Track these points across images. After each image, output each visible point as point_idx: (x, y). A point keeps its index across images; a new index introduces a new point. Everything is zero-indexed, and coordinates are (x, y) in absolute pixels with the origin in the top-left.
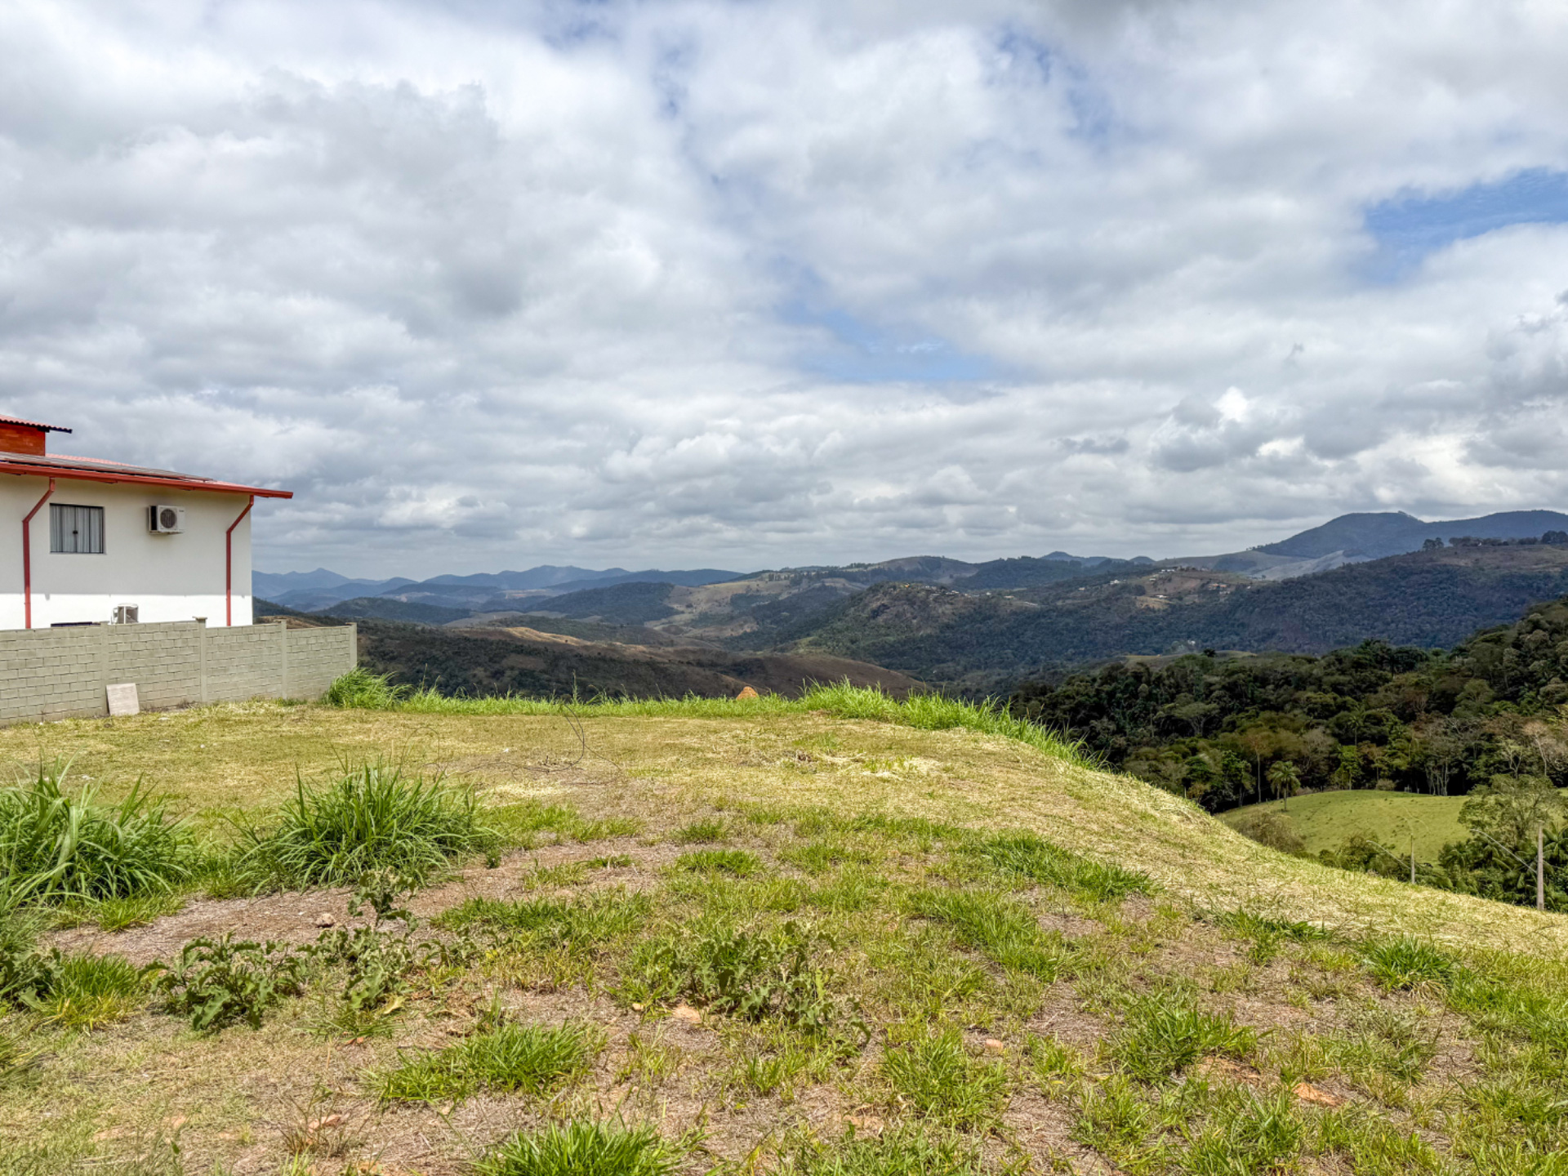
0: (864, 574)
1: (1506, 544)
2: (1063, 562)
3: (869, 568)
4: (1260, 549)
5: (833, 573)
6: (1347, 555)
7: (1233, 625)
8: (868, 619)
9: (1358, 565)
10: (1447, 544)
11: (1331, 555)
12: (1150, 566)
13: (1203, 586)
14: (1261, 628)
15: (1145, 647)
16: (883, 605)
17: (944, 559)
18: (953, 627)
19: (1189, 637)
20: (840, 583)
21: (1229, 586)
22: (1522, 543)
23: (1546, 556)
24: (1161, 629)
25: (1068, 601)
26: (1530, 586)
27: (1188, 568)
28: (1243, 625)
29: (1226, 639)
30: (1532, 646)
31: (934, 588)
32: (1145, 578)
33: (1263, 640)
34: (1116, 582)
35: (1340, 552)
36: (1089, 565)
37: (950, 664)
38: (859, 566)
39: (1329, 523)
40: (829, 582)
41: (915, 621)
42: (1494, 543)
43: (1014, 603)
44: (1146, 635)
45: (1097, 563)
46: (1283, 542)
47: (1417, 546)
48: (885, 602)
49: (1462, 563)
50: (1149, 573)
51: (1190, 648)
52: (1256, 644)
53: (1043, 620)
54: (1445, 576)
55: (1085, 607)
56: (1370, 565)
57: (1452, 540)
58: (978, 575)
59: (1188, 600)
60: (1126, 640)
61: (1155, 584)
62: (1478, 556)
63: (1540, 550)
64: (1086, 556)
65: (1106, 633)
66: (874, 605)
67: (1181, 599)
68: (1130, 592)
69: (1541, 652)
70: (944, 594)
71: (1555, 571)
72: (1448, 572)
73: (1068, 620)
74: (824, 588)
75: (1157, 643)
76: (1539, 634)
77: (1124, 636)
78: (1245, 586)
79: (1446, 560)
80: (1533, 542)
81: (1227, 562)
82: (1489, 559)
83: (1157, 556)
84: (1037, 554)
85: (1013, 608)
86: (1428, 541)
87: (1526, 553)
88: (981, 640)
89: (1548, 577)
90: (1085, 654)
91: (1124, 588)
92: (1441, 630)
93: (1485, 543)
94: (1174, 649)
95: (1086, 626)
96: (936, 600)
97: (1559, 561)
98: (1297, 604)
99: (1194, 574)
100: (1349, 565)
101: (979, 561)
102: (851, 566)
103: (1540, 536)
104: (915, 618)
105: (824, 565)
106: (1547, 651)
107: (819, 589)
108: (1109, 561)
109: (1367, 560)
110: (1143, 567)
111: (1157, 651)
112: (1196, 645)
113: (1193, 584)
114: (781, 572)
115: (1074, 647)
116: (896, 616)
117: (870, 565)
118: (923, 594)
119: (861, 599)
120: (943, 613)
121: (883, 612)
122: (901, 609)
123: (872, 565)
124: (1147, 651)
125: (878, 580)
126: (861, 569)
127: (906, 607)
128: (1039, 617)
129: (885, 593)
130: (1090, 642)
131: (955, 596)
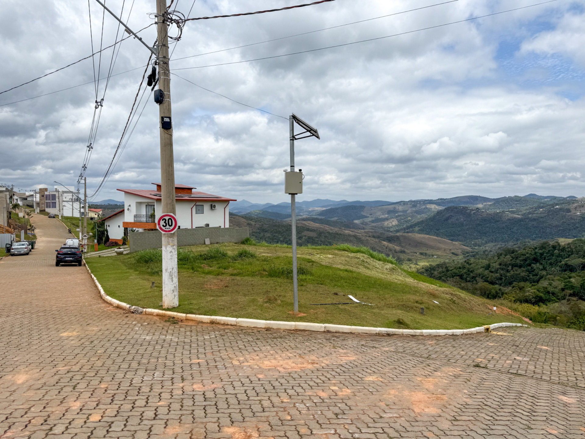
0: (444, 203)
2: (534, 198)
3: (446, 200)
5: (431, 202)
8: (444, 221)
12: (574, 200)
16: (451, 215)
17: (479, 197)
18: (481, 225)
20: (433, 206)
24: (577, 227)
25: (534, 215)
31: (474, 209)
32: (571, 205)
34: (557, 207)
36: (545, 200)
37: (480, 240)
38: (442, 199)
40: (428, 206)
41: (465, 222)
43: (509, 215)
44: (570, 230)
45: (550, 199)
50: (574, 203)
53: (522, 223)
55: (542, 218)
58: (494, 203)
60: (560, 232)
61: (576, 208)
64: (545, 195)
65: (551, 228)
66: (447, 215)
68: (563, 211)
70: (478, 211)
73: (533, 223)
74: (426, 208)
75: (575, 233)
77: (559, 230)
84: (522, 195)
85: (509, 218)
88: (494, 230)
90: (540, 237)
91: (560, 209)
95: (542, 225)
96: (474, 214)
101: (495, 198)
102: (438, 200)
104: (465, 221)
105: (427, 199)
107: (424, 209)
108: (554, 198)
110: (571, 200)
114: (408, 202)
115: (536, 234)
116: (457, 220)
117: (446, 199)
118: (468, 211)
119: (442, 213)
120: (477, 219)
121: (451, 218)
122: (459, 217)
123: (448, 199)
124: (570, 237)
125: (450, 205)
126: (443, 201)
127: (461, 216)
128: (520, 221)
129: (452, 210)
130: (543, 232)
131: (483, 212)
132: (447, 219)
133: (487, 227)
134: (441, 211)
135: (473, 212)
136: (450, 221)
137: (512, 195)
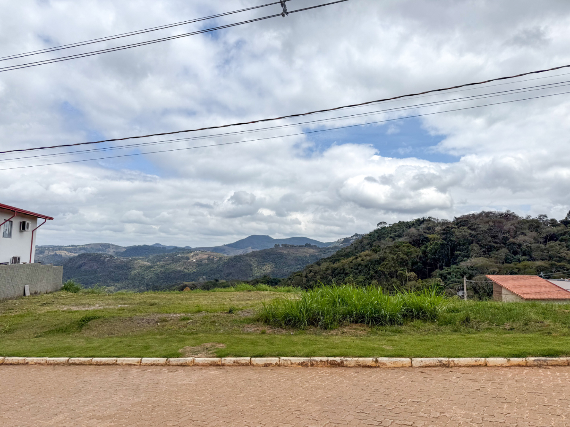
0: (75, 249)
1: (296, 247)
2: (160, 247)
3: (78, 247)
4: (227, 245)
5: (60, 248)
6: (252, 248)
7: (218, 271)
8: (77, 268)
9: (256, 251)
10: (281, 246)
11: (248, 248)
12: (191, 250)
13: (209, 257)
14: (227, 272)
15: (189, 279)
16: (84, 263)
17: (111, 245)
18: (114, 272)
19: (204, 275)
20: (63, 253)
21: (217, 257)
22: (300, 246)
23: (306, 250)
24: (194, 272)
25: (161, 262)
26: (302, 259)
27: (204, 250)
28: (221, 271)
29: (216, 276)
30: (310, 277)
31: (108, 256)
32: (189, 254)
33: (227, 276)
34: (179, 255)
35: (250, 247)
36: (169, 249)
37: (113, 287)
38: (73, 246)
39: (247, 238)
40: (58, 252)
41: (98, 269)
42: (293, 246)
43: (140, 263)
44: (189, 275)
45: (172, 248)
46: (233, 243)
47: (273, 246)
48: (85, 261)
49: (284, 252)
50: (191, 252)
51: (204, 279)
52: (225, 277)
53: (152, 269)
54: (280, 256)
55: (168, 264)
56: (260, 252)
57: (282, 245)
58: (126, 251)
59: (204, 262)
60: (182, 276)
61: (193, 256)
62: (289, 250)
63: (304, 249)
64: (168, 245)
65: (175, 274)
66: (80, 263)
67: (201, 262)
68: (184, 259)
69: (312, 279)
70: (112, 258)
71: (308, 255)
72: (281, 254)
73: (161, 269)
74: (56, 254)
75: (193, 277)
76: (312, 274)
78: (222, 257)
79: (280, 251)
80: (302, 246)
81: (216, 249)
82: (292, 251)
83: (193, 246)
84: (150, 244)
85: (140, 265)
86: (276, 245)
87: (301, 250)
88: (126, 277)
89: (306, 257)
90: (167, 282)
91: (182, 257)
92: (279, 273)
93: (290, 246)
94: (198, 279)
95: (168, 271)
96: (108, 261)
97: (309, 252)
98: (239, 264)
99: (206, 253)
100: (254, 252)
101: (126, 246)
102: (69, 246)
103: (304, 245)
104: (98, 268)
105: (57, 245)
106: (314, 279)
107: (53, 255)
108: (176, 248)
109: (259, 250)
110: (188, 250)
111: (193, 280)
112: (206, 278)
113: (205, 256)
115: (163, 279)
116: (90, 267)
117: (78, 246)
118: (102, 258)
119: (74, 260)
120: (111, 266)
121: (84, 266)
122: (92, 265)
123: (79, 246)
124: (189, 280)
125: (82, 252)
126: (74, 247)
127: (95, 264)
128: (150, 268)
129: (86, 258)
130: (169, 277)
131: (116, 259)
132: (80, 266)
133: (120, 274)
134: (74, 257)
135: (106, 259)
136: (83, 269)
137: (141, 244)
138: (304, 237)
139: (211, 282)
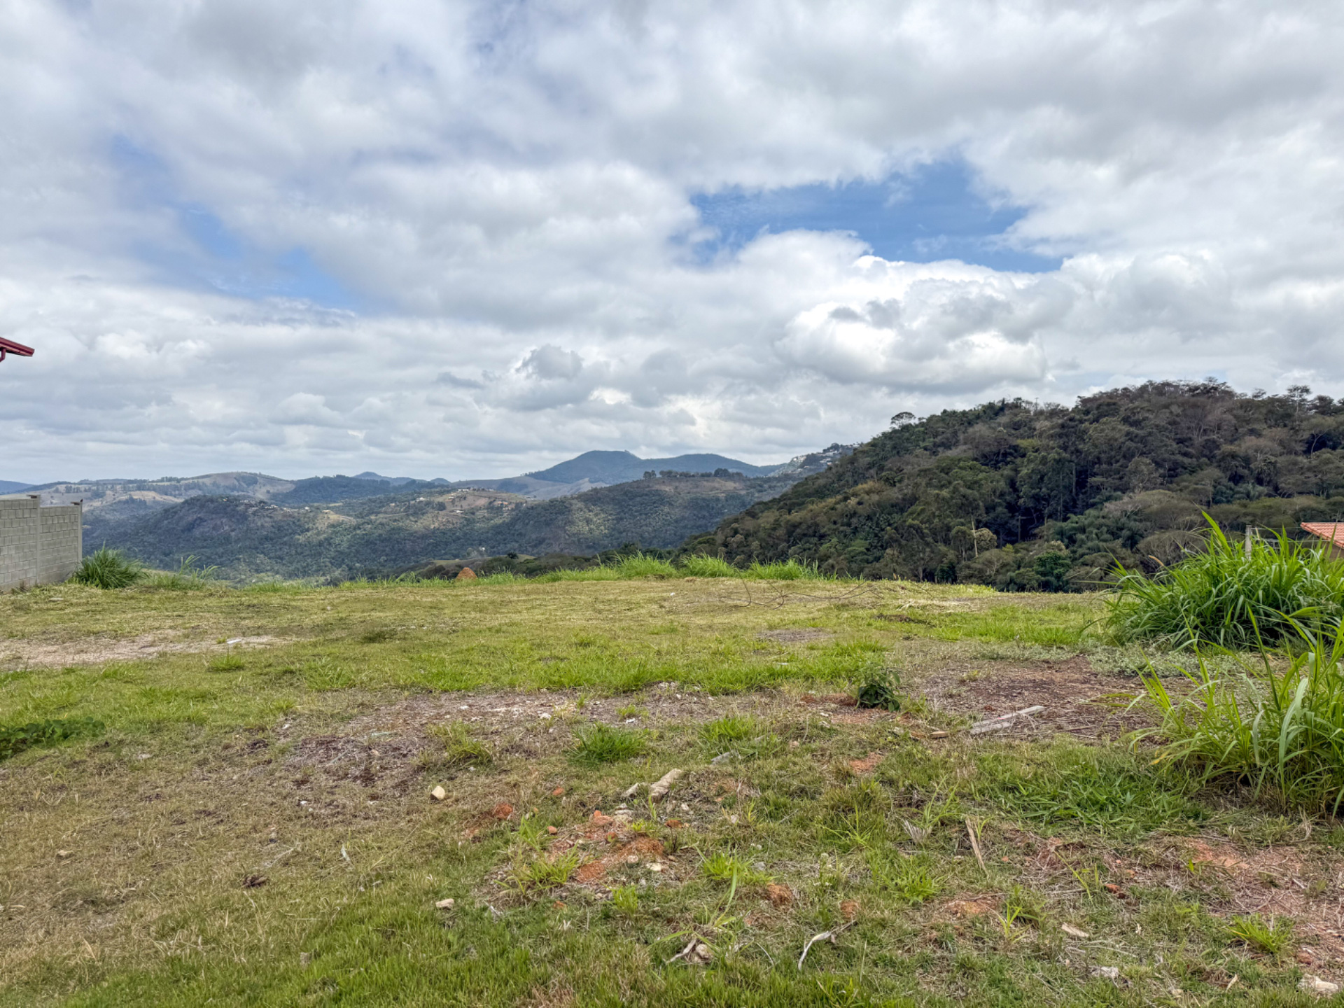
0: (176, 488)
1: (693, 476)
2: (374, 481)
3: (182, 482)
4: (531, 475)
5: (141, 485)
6: (591, 482)
7: (513, 535)
8: (183, 531)
9: (601, 489)
10: (658, 476)
11: (581, 481)
12: (447, 486)
13: (491, 503)
14: (534, 536)
15: (445, 554)
16: (200, 518)
17: (261, 476)
18: (272, 539)
19: (480, 545)
20: (149, 496)
21: (510, 503)
22: (703, 476)
23: (717, 485)
24: (459, 538)
25: (381, 516)
26: (708, 506)
27: (480, 487)
28: (521, 534)
29: (508, 546)
30: (735, 546)
31: (253, 503)
32: (444, 497)
33: (536, 546)
34: (421, 499)
35: (587, 479)
36: (396, 484)
38: (170, 480)
39: (579, 457)
40: (137, 495)
41: (233, 533)
42: (686, 476)
43: (331, 517)
44: (446, 544)
45: (404, 483)
46: (547, 471)
47: (640, 476)
48: (201, 515)
49: (667, 489)
50: (448, 492)
51: (481, 553)
52: (530, 549)
53: (358, 532)
54: (657, 498)
55: (395, 520)
56: (610, 489)
57: (662, 473)
58: (295, 491)
59: (479, 514)
60: (430, 547)
61: (453, 501)
62: (677, 484)
63: (713, 481)
64: (394, 476)
65: (413, 542)
66: (191, 518)
67: (473, 513)
68: (433, 508)
69: (741, 549)
70: (263, 508)
71: (722, 496)
72: (659, 495)
73: (380, 532)
74: (132, 500)
75: (455, 549)
76: (739, 537)
77: (429, 544)
78: (522, 503)
79: (657, 487)
80: (709, 475)
81: (506, 485)
82: (684, 486)
83: (452, 479)
84: (350, 473)
85: (331, 521)
86: (646, 473)
87: (705, 483)
88: (299, 550)
89: (718, 500)
90: (395, 560)
91: (428, 504)
92: (655, 537)
93: (681, 475)
94: (469, 554)
95: (397, 536)
96: (254, 513)
97: (724, 489)
98: (560, 517)
99: (484, 494)
100: (595, 490)
101: (296, 478)
102: (162, 480)
103: (713, 472)
104: (233, 531)
105: (132, 478)
107: (126, 502)
108: (414, 481)
109: (604, 485)
110: (441, 487)
111: (456, 556)
112: (486, 551)
113: (482, 502)
114: (81, 483)
115: (387, 555)
116: (214, 528)
117: (183, 479)
118: (241, 508)
119: (176, 513)
120: (262, 525)
121: (199, 525)
122: (219, 523)
123: (187, 479)
124: (447, 557)
125: (194, 493)
126: (173, 483)
127: (224, 520)
128: (355, 529)
129: (202, 506)
130: (400, 550)
131: (274, 509)
132: (190, 527)
133: (285, 543)
134: (174, 506)
135: (251, 510)
136: (197, 532)
137: (332, 474)
138: (712, 455)
139: (500, 560)
